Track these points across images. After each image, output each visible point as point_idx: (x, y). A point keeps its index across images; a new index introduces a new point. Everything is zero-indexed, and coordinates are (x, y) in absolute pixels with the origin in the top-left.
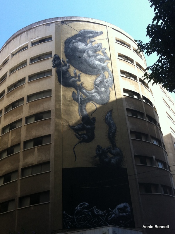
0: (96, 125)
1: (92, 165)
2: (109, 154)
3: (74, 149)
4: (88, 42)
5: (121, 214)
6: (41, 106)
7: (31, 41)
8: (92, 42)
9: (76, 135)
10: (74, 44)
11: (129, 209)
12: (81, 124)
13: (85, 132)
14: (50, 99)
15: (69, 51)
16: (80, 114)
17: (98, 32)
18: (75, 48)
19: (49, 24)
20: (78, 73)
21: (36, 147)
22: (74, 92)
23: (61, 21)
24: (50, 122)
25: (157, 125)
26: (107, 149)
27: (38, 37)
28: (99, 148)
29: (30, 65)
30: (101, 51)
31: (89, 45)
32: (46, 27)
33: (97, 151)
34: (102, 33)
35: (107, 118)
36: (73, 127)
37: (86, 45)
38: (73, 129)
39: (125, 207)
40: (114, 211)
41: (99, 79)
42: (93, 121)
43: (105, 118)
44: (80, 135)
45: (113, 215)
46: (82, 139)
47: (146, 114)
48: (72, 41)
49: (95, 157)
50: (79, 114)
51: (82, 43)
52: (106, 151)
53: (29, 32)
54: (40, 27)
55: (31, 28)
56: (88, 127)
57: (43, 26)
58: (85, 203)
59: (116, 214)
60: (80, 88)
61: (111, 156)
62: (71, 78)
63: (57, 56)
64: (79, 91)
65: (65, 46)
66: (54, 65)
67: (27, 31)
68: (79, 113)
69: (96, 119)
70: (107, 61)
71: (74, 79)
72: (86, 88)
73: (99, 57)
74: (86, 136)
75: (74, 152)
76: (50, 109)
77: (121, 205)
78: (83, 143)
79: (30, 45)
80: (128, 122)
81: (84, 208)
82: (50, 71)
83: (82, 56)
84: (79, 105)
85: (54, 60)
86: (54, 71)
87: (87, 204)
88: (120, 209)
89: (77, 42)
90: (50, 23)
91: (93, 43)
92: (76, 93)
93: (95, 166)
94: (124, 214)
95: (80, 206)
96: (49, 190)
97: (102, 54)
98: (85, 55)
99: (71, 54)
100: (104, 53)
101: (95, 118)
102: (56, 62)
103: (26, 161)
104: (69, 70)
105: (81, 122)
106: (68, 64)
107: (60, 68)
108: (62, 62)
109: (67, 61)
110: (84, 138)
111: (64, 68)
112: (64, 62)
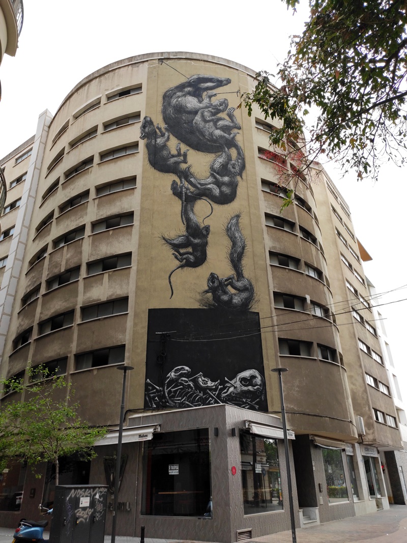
0: (210, 238)
1: (200, 305)
2: (229, 287)
3: (170, 277)
4: (203, 97)
5: (245, 388)
6: (118, 203)
7: (106, 93)
8: (210, 97)
9: (175, 255)
10: (179, 99)
11: (258, 380)
12: (183, 236)
13: (190, 250)
14: (134, 193)
15: (170, 111)
16: (184, 219)
17: (223, 79)
18: (181, 106)
19: (137, 64)
20: (184, 148)
21: (106, 272)
22: (174, 181)
23: (159, 59)
24: (132, 230)
25: (317, 246)
26: (226, 280)
27: (117, 86)
28: (213, 278)
29: (102, 134)
30: (226, 112)
31: (206, 101)
32: (132, 70)
33: (210, 282)
34: (228, 81)
35: (231, 228)
36: (171, 240)
37: (200, 102)
38: (171, 244)
39: (253, 377)
40: (233, 382)
41: (221, 160)
42: (205, 232)
43: (227, 227)
44: (181, 254)
45: (232, 389)
46: (184, 261)
47: (299, 226)
48: (175, 93)
49: (207, 292)
50: (182, 219)
51: (193, 98)
52: (226, 283)
53: (102, 78)
54: (122, 69)
55: (107, 71)
56: (197, 241)
57: (127, 67)
58: (184, 367)
59: (235, 388)
60: (185, 175)
61: (233, 291)
62: (171, 158)
63: (148, 119)
64: (183, 180)
65: (164, 103)
66: (142, 135)
67: (100, 76)
68: (182, 217)
69: (211, 229)
70: (236, 131)
71: (176, 159)
72: (195, 174)
73: (221, 123)
74: (191, 257)
75: (170, 283)
76: (132, 210)
77: (247, 374)
78: (185, 268)
79: (104, 100)
80: (266, 236)
81: (182, 375)
82: (135, 145)
83: (193, 120)
84: (182, 203)
85: (144, 127)
86: (142, 144)
87: (187, 368)
88: (243, 380)
89: (185, 95)
90: (139, 62)
91: (213, 98)
92: (179, 183)
93: (205, 308)
94: (250, 388)
95: (176, 371)
96: (124, 343)
97: (227, 118)
98: (198, 118)
99: (173, 116)
100: (230, 116)
101: (209, 226)
102: (147, 130)
103: (88, 295)
104: (169, 144)
105: (185, 233)
106: (167, 134)
107: (154, 141)
108: (157, 130)
109: (166, 129)
110: (187, 260)
111: (160, 141)
112: (160, 129)
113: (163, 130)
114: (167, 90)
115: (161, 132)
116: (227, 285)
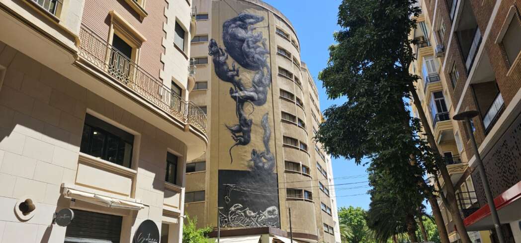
0: (253, 127)
1: (247, 169)
2: (263, 158)
3: (230, 150)
4: (248, 30)
5: (270, 217)
8: (252, 30)
11: (277, 212)
13: (241, 134)
14: (206, 93)
16: (238, 114)
17: (259, 17)
18: (235, 34)
20: (237, 66)
22: (231, 88)
26: (261, 154)
30: (261, 42)
31: (250, 32)
33: (252, 155)
34: (263, 19)
35: (263, 122)
36: (230, 127)
37: (247, 33)
38: (230, 129)
39: (274, 210)
40: (264, 213)
41: (258, 76)
42: (249, 124)
44: (236, 137)
45: (263, 217)
46: (238, 141)
47: (298, 118)
48: (230, 25)
51: (242, 29)
56: (245, 129)
59: (265, 216)
60: (239, 85)
61: (265, 161)
62: (229, 72)
63: (214, 41)
64: (237, 87)
65: (224, 30)
66: (210, 52)
68: (236, 113)
69: (253, 121)
70: (267, 55)
71: (232, 72)
72: (244, 84)
73: (258, 49)
74: (242, 139)
75: (230, 154)
76: (206, 105)
77: (270, 209)
78: (239, 146)
81: (238, 209)
82: (205, 59)
83: (242, 46)
84: (237, 104)
85: (211, 46)
86: (210, 58)
87: (240, 205)
88: (269, 212)
89: (236, 27)
91: (254, 31)
92: (234, 90)
93: (250, 170)
94: (273, 216)
95: (235, 207)
96: (204, 190)
97: (261, 45)
98: (245, 45)
99: (230, 41)
100: (264, 44)
101: (252, 119)
102: (213, 49)
104: (227, 61)
105: (238, 123)
106: (226, 54)
107: (218, 58)
108: (220, 50)
109: (225, 50)
110: (240, 140)
111: (222, 58)
112: (221, 50)
113: (224, 51)
114: (225, 21)
115: (222, 52)
116: (261, 157)
